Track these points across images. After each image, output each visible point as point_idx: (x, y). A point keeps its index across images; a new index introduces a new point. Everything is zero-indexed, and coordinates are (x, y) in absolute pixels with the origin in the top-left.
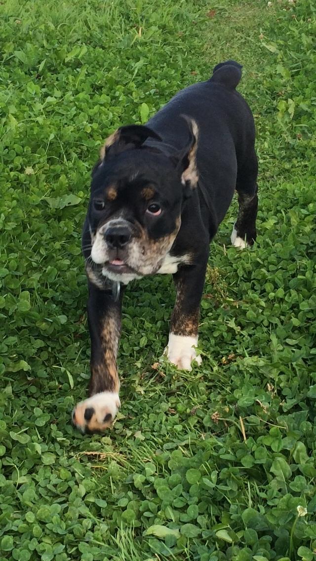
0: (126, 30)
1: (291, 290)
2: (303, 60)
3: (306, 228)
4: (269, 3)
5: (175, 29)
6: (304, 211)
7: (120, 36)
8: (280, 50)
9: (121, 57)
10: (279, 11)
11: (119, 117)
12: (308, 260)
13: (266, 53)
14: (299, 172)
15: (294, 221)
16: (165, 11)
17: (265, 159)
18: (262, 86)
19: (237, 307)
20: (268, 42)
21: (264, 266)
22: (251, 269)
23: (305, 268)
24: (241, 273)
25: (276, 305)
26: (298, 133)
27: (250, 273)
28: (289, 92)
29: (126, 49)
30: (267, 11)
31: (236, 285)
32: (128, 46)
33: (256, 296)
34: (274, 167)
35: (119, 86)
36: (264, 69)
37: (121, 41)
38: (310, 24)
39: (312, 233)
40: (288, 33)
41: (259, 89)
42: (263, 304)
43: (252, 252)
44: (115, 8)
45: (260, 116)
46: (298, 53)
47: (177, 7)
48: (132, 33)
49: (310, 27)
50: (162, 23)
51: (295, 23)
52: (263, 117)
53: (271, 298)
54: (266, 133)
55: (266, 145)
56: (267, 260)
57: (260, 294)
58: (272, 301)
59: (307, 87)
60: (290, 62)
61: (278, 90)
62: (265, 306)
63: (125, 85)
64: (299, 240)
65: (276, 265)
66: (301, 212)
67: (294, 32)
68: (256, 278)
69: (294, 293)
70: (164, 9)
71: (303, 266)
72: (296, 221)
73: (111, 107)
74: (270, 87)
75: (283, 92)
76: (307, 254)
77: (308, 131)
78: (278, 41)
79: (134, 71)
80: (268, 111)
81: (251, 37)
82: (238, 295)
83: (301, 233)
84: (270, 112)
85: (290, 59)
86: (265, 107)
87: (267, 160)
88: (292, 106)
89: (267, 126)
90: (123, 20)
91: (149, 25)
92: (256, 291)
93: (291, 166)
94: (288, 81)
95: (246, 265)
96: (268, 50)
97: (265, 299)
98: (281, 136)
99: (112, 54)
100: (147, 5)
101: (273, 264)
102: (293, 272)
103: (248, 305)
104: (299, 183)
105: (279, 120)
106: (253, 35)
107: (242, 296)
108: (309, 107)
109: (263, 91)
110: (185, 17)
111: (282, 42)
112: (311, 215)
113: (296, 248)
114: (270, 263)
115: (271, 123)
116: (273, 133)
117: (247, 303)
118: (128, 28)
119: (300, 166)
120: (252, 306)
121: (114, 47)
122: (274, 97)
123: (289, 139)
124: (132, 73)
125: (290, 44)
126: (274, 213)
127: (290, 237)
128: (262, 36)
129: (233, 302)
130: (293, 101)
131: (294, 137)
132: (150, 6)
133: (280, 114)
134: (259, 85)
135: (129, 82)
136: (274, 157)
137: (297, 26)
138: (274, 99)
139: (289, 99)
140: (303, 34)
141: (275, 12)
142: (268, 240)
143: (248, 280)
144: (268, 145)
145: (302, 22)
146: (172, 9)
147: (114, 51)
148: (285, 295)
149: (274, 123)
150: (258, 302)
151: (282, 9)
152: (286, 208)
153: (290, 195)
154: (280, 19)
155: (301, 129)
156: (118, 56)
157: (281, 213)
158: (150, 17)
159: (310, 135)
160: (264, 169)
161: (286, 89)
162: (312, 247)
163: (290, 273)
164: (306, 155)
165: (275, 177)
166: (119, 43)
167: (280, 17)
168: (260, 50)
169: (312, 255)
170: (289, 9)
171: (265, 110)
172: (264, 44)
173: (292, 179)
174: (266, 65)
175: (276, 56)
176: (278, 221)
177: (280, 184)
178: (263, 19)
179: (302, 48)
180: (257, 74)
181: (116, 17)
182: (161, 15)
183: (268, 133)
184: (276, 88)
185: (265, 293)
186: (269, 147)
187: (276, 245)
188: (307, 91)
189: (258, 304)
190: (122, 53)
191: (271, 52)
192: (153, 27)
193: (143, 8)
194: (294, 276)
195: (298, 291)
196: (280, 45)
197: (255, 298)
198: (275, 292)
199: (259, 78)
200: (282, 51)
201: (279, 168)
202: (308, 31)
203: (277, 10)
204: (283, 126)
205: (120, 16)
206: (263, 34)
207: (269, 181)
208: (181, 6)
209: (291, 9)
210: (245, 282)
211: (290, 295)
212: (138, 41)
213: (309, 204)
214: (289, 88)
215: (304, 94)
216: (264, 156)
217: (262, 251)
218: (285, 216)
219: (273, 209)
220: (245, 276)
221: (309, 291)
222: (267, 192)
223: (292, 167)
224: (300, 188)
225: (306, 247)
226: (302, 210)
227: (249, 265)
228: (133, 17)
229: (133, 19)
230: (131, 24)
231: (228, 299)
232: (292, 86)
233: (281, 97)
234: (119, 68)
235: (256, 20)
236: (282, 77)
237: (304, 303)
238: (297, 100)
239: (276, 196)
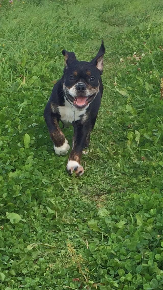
0: (14, 79)
1: (137, 274)
2: (147, 102)
3: (148, 227)
4: (121, 59)
5: (51, 78)
6: (147, 215)
7: (9, 84)
8: (129, 94)
9: (10, 99)
10: (128, 66)
11: (8, 144)
12: (150, 252)
13: (119, 97)
14: (143, 185)
15: (140, 222)
16: (43, 65)
17: (118, 175)
18: (115, 121)
19: (97, 288)
20: (120, 88)
21: (116, 257)
22: (107, 258)
23: (148, 258)
24: (99, 262)
25: (126, 286)
26: (143, 156)
27: (106, 261)
28: (136, 125)
29: (14, 93)
30: (120, 65)
31: (96, 271)
32: (15, 90)
33: (110, 279)
34: (125, 181)
35: (8, 121)
36: (117, 108)
37: (10, 87)
38: (151, 75)
39: (153, 231)
40: (134, 82)
41: (114, 123)
42: (116, 285)
43: (107, 246)
44: (6, 63)
45: (114, 143)
46: (143, 96)
47: (52, 62)
48: (18, 81)
49: (151, 78)
50: (42, 74)
51: (140, 74)
52: (116, 144)
53: (123, 280)
54: (119, 156)
55: (119, 165)
56: (119, 252)
57: (114, 278)
58: (123, 283)
59: (149, 122)
60: (137, 103)
61: (127, 124)
62: (117, 287)
63: (13, 120)
64: (143, 236)
65: (126, 256)
66: (144, 215)
67: (140, 81)
68: (111, 266)
69: (139, 277)
70: (43, 63)
71: (146, 256)
72: (141, 222)
73: (2, 136)
74: (121, 122)
75: (131, 126)
76: (149, 247)
77: (150, 154)
78: (128, 88)
79: (19, 110)
80: (121, 139)
81: (108, 84)
82: (97, 279)
83: (144, 231)
84: (122, 141)
85: (137, 101)
86: (118, 136)
87: (119, 177)
88: (138, 135)
89: (119, 151)
90: (11, 72)
91: (31, 75)
92: (110, 275)
93: (137, 180)
94: (135, 117)
95: (103, 256)
96: (120, 94)
97: (117, 281)
98: (130, 158)
99: (2, 97)
100: (30, 60)
101: (124, 255)
102: (138, 261)
103: (104, 286)
104: (143, 193)
105: (129, 146)
106: (109, 83)
107: (100, 279)
108: (151, 137)
109: (117, 124)
110: (58, 70)
111: (130, 88)
112: (152, 218)
113: (141, 242)
114: (120, 254)
115: (122, 149)
116: (124, 156)
117: (104, 284)
118: (15, 78)
119: (144, 181)
120: (107, 286)
121: (5, 91)
122: (125, 129)
123: (136, 161)
124: (18, 111)
125: (137, 90)
126: (125, 216)
127: (136, 235)
128: (115, 83)
129: (94, 284)
130: (139, 132)
131: (140, 159)
132: (32, 61)
133: (129, 142)
134: (113, 120)
135: (16, 118)
136: (125, 174)
137: (142, 76)
138: (125, 130)
139: (136, 131)
140: (146, 83)
141: (126, 66)
142: (119, 237)
143: (104, 267)
144: (120, 165)
145: (145, 73)
146: (49, 63)
147: (5, 95)
148: (133, 278)
149: (125, 149)
150: (113, 284)
151: (131, 64)
152: (133, 213)
153: (136, 203)
154: (129, 72)
155: (145, 153)
156: (8, 99)
157: (130, 216)
158: (32, 69)
159: (151, 157)
160: (117, 183)
161: (134, 123)
162: (153, 242)
163: (137, 262)
164: (148, 173)
165: (125, 189)
166: (8, 89)
167: (129, 70)
168: (114, 94)
169: (153, 248)
170: (136, 64)
171: (118, 139)
172: (117, 90)
173: (138, 190)
174: (119, 105)
175: (126, 99)
176: (128, 222)
177: (129, 194)
178: (116, 71)
179: (145, 93)
180: (112, 112)
181: (6, 69)
182: (40, 68)
183: (120, 156)
184: (126, 122)
185: (118, 277)
186: (121, 167)
187: (125, 241)
188: (149, 125)
189: (112, 285)
190: (10, 96)
191: (122, 95)
192: (33, 76)
193: (27, 62)
194: (139, 264)
195: (142, 275)
196: (129, 90)
197: (110, 281)
198: (125, 276)
199: (113, 115)
200: (131, 95)
201: (128, 182)
202: (150, 80)
203: (127, 64)
204: (131, 151)
205: (9, 68)
206: (117, 83)
207: (121, 192)
208: (55, 62)
209: (138, 64)
210: (103, 269)
211: (136, 279)
212: (23, 87)
213: (150, 209)
214: (136, 122)
215: (147, 127)
216: (117, 173)
217: (115, 245)
218: (132, 218)
219: (124, 213)
220: (103, 264)
221: (151, 275)
222: (119, 200)
223: (138, 182)
224: (144, 198)
225: (148, 241)
226: (145, 214)
227: (105, 256)
228: (19, 69)
229: (19, 71)
230: (18, 74)
231: (90, 282)
232: (139, 121)
233: (130, 129)
234: (8, 107)
235: (111, 72)
236: (131, 115)
237: (146, 284)
238: (142, 131)
239: (126, 203)
